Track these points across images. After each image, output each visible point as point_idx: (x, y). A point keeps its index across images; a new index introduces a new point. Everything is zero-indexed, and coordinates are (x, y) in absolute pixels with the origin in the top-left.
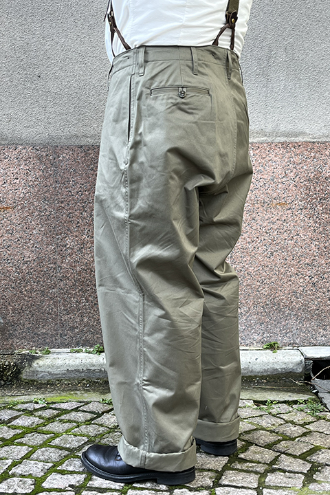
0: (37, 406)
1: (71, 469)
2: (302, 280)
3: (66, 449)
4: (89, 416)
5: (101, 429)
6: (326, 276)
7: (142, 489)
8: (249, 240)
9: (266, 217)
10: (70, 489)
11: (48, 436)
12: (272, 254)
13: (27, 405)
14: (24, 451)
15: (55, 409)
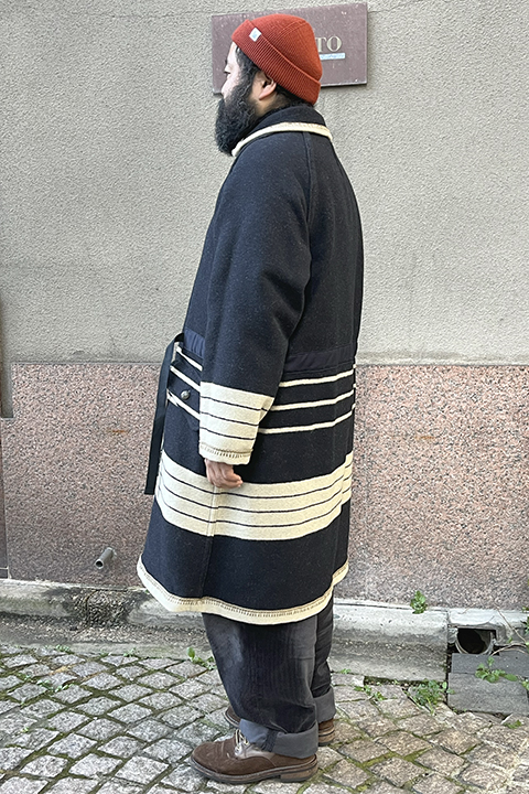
0: (126, 661)
1: (110, 751)
2: (453, 529)
3: (123, 724)
4: (171, 680)
5: (174, 699)
6: (482, 525)
7: (167, 787)
8: (388, 478)
9: (409, 452)
10: (96, 776)
11: (114, 703)
12: (416, 495)
13: (117, 658)
14: (79, 719)
15: (143, 666)
